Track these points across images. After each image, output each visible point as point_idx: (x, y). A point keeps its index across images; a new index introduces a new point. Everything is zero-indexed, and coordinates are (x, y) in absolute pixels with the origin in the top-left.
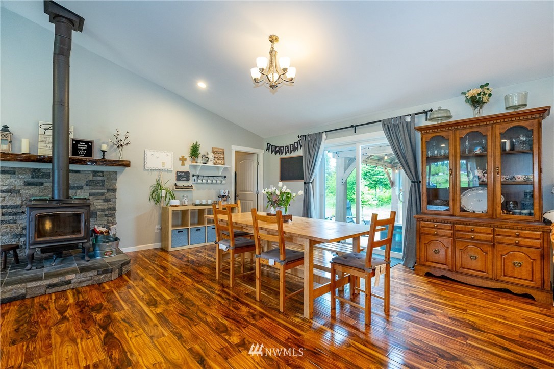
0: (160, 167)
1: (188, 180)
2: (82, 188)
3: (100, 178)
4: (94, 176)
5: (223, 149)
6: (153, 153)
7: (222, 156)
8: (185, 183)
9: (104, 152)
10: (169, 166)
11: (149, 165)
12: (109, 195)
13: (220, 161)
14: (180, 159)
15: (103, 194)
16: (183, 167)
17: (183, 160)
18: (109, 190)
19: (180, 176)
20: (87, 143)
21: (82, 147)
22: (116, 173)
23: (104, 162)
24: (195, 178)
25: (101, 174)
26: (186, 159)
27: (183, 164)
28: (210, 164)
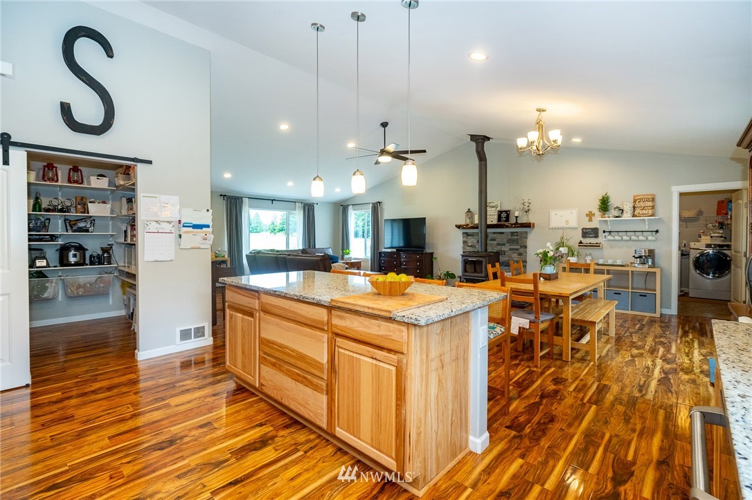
0: (563, 225)
1: (596, 236)
2: (504, 245)
3: (515, 237)
4: (512, 235)
5: (654, 195)
6: (556, 212)
7: (650, 204)
8: (593, 241)
9: (517, 217)
10: (573, 223)
11: (553, 225)
12: (521, 250)
13: (644, 212)
14: (587, 215)
15: (517, 249)
16: (590, 223)
17: (590, 215)
18: (521, 247)
19: (587, 233)
20: (506, 212)
21: (504, 215)
22: (526, 233)
23: (517, 225)
24: (606, 234)
25: (516, 234)
26: (594, 214)
27: (590, 220)
28: (627, 216)
